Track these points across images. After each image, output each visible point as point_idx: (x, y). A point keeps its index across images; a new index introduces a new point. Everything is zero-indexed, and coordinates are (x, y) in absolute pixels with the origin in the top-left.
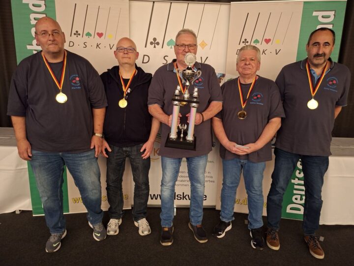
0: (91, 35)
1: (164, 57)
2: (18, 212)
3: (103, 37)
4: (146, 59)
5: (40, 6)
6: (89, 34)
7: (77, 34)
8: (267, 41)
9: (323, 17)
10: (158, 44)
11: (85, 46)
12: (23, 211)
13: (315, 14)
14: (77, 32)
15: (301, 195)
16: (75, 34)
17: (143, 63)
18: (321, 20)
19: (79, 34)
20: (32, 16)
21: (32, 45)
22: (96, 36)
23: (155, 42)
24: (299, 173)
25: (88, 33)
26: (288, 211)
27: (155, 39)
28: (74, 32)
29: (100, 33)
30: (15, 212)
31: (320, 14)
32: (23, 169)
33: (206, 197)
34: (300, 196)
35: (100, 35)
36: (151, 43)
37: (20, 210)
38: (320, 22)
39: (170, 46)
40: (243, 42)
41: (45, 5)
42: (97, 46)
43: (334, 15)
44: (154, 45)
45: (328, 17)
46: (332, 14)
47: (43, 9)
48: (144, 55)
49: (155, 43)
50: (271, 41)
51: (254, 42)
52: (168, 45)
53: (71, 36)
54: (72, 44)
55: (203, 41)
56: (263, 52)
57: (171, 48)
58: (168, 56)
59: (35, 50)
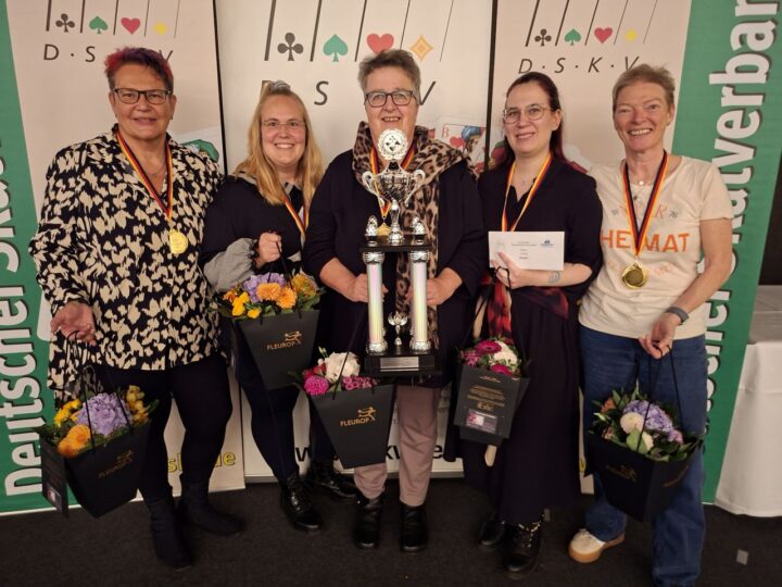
0: (105, 27)
1: (318, 86)
3: (140, 30)
6: (98, 24)
7: (65, 22)
8: (603, 35)
10: (299, 49)
11: (90, 58)
14: (64, 17)
16: (59, 24)
19: (72, 24)
22: (120, 26)
23: (290, 43)
25: (97, 18)
27: (290, 37)
28: (56, 17)
29: (131, 19)
33: (441, 450)
35: (132, 25)
36: (282, 48)
39: (333, 55)
40: (537, 39)
44: (288, 51)
49: (290, 48)
50: (614, 34)
51: (567, 39)
52: (327, 51)
53: (48, 29)
54: (51, 52)
55: (421, 38)
56: (592, 64)
57: (336, 59)
58: (327, 83)
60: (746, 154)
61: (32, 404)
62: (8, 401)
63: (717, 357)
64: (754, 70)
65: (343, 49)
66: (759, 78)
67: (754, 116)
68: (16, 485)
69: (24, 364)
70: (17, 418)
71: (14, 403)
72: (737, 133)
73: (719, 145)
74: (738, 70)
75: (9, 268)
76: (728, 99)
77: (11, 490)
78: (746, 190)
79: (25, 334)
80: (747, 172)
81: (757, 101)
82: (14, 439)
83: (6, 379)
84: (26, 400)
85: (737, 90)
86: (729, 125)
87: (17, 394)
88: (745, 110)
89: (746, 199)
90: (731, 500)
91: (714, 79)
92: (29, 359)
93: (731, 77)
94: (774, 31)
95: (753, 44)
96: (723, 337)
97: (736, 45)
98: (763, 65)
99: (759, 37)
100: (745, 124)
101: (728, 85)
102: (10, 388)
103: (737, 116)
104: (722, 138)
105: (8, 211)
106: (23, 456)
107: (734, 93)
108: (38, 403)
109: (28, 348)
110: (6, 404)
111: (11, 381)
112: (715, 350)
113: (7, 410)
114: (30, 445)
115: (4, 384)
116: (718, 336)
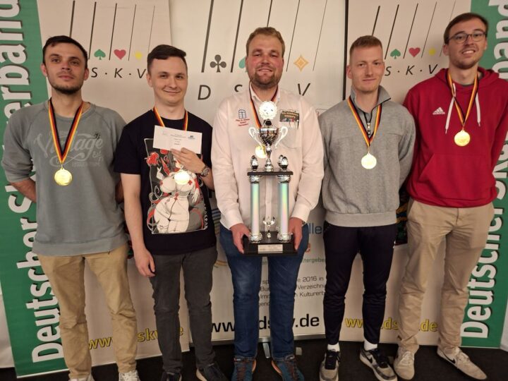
0: (104, 55)
1: (236, 88)
3: (126, 57)
4: (205, 92)
5: (9, 7)
6: (100, 54)
8: (414, 52)
10: (224, 65)
11: (94, 75)
13: (492, 2)
15: (482, 306)
17: (199, 98)
18: (503, 12)
22: (113, 55)
23: (218, 62)
24: (478, 270)
25: (99, 50)
27: (218, 58)
29: (120, 50)
31: (500, 3)
33: (318, 320)
34: (480, 308)
35: (120, 54)
36: (213, 65)
38: (501, 16)
41: (18, 4)
42: (117, 73)
44: (216, 67)
47: (15, 11)
48: (201, 86)
49: (218, 65)
50: (421, 52)
51: (392, 55)
52: (241, 66)
55: (301, 57)
56: (408, 70)
58: (241, 86)
59: (4, 86)
61: (52, 299)
62: (36, 298)
63: (497, 251)
68: (39, 355)
70: (41, 309)
71: (40, 299)
77: (36, 359)
82: (38, 323)
83: (35, 283)
84: (47, 297)
87: (41, 293)
96: (500, 238)
97: (497, 56)
106: (45, 335)
110: (34, 300)
111: (38, 285)
112: (496, 247)
113: (35, 305)
114: (50, 328)
115: (33, 287)
116: (497, 238)
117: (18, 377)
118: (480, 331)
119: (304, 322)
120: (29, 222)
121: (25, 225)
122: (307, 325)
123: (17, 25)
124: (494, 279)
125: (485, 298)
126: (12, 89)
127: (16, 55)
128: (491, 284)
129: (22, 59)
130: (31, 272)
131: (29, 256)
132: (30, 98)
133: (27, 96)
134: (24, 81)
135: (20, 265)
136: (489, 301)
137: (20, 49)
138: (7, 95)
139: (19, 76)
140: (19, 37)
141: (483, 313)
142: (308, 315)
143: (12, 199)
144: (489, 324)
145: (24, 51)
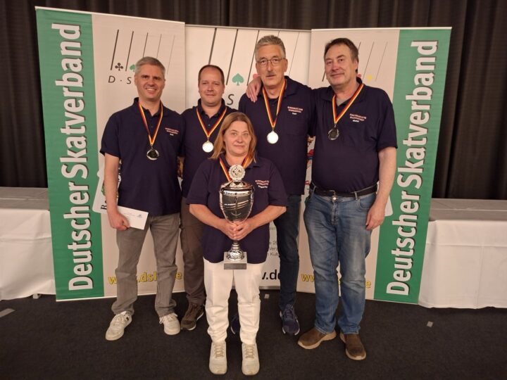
1: (229, 97)
2: (36, 297)
5: (73, 32)
7: (119, 66)
9: (423, 48)
11: (129, 82)
12: (42, 295)
13: (414, 44)
14: (119, 64)
15: (404, 270)
16: (116, 67)
18: (421, 51)
19: (122, 67)
20: (63, 45)
21: (62, 80)
24: (401, 242)
26: (389, 291)
28: (115, 64)
30: (31, 297)
31: (420, 45)
32: (44, 239)
37: (38, 295)
38: (420, 54)
39: (237, 82)
41: (80, 31)
43: (437, 46)
45: (430, 48)
46: (434, 44)
47: (77, 35)
50: (362, 77)
52: (234, 80)
53: (111, 69)
54: (112, 79)
57: (238, 84)
58: (233, 95)
59: (65, 87)
60: (424, 132)
61: (86, 243)
62: (75, 242)
63: (415, 228)
64: (425, 94)
65: (242, 80)
66: (428, 98)
67: (426, 115)
68: (74, 285)
69: (84, 223)
70: (78, 250)
71: (78, 243)
72: (419, 122)
73: (412, 127)
74: (418, 94)
75: (83, 177)
76: (415, 106)
77: (71, 288)
78: (424, 148)
79: (87, 209)
80: (425, 139)
81: (427, 108)
82: (76, 261)
83: (76, 230)
84: (83, 242)
85: (418, 103)
86: (415, 118)
87: (79, 238)
88: (423, 112)
89: (425, 152)
90: (427, 301)
91: (408, 97)
92: (87, 221)
93: (415, 97)
94: (433, 77)
95: (424, 83)
96: (417, 218)
97: (417, 83)
98: (429, 92)
99: (427, 80)
100: (422, 118)
101: (415, 101)
102: (77, 235)
103: (419, 115)
104: (412, 124)
105: (85, 150)
106: (79, 270)
107: (418, 104)
108: (89, 243)
109: (87, 216)
111: (78, 232)
112: (414, 224)
113: (74, 247)
114: (83, 265)
115: (74, 233)
116: (415, 218)
117: (57, 301)
118: (403, 289)
119: (273, 276)
120: (75, 185)
121: (72, 187)
122: (275, 278)
123: (78, 45)
124: (413, 249)
125: (406, 264)
126: (70, 89)
127: (75, 66)
128: (411, 253)
129: (79, 69)
130: (73, 222)
131: (73, 210)
132: (82, 96)
133: (80, 95)
134: (79, 84)
135: (66, 216)
136: (409, 266)
137: (78, 62)
138: (67, 93)
139: (76, 80)
140: (78, 53)
141: (405, 276)
142: (276, 271)
143: (64, 167)
144: (410, 284)
145: (81, 63)
